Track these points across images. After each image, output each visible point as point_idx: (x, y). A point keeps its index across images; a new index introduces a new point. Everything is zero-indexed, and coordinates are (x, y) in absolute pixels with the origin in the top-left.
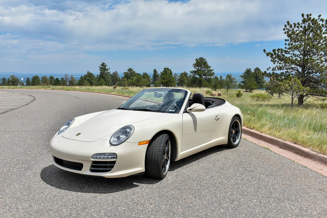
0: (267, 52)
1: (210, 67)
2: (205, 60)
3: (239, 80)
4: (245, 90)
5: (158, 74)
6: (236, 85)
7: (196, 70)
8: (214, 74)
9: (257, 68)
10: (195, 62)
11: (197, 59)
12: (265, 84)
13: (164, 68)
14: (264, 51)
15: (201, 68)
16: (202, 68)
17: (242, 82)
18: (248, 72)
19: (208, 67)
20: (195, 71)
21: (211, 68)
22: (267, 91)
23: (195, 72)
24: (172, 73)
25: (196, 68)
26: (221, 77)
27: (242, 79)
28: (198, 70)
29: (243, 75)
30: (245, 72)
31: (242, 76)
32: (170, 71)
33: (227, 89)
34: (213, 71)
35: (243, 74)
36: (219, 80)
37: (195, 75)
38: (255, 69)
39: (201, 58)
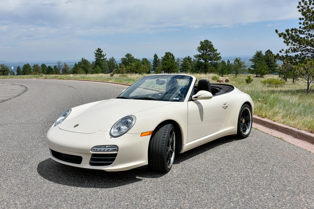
0: (280, 32)
1: (216, 50)
2: (211, 42)
3: (249, 64)
4: (256, 75)
5: (159, 60)
6: (245, 70)
7: (201, 54)
8: (221, 58)
9: (269, 50)
10: (200, 45)
11: (201, 41)
12: (278, 68)
13: (166, 53)
14: (277, 31)
15: (206, 51)
16: (208, 52)
17: (252, 66)
18: (259, 54)
19: (214, 50)
20: (200, 55)
21: (218, 52)
22: (280, 76)
23: (200, 56)
24: (174, 57)
25: (201, 52)
26: (229, 61)
27: (251, 63)
28: (203, 54)
29: (253, 58)
30: (255, 56)
31: (251, 60)
32: (172, 55)
33: (235, 75)
34: (220, 55)
35: (253, 57)
36: (227, 64)
37: (199, 59)
38: (266, 52)
39: (206, 40)
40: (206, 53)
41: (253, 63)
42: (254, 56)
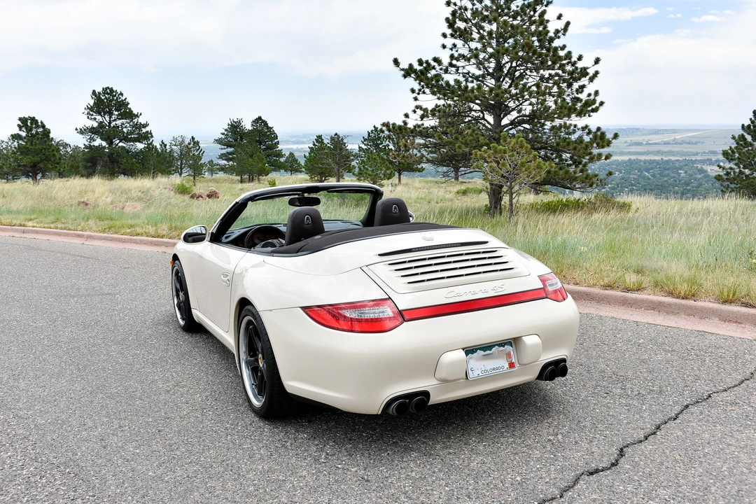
0: (404, 65)
1: (137, 116)
2: (122, 94)
3: (212, 151)
7: (95, 125)
8: (152, 137)
9: (260, 118)
10: (92, 102)
11: (94, 91)
14: (396, 62)
15: (110, 118)
16: (115, 120)
17: (222, 157)
19: (130, 115)
20: (93, 128)
21: (142, 120)
23: (93, 131)
24: (49, 133)
25: (95, 119)
26: (163, 145)
27: (219, 150)
28: (101, 124)
29: (223, 137)
30: (226, 130)
31: (219, 141)
33: (192, 178)
34: (148, 129)
35: (223, 134)
37: (92, 139)
38: (253, 122)
39: (108, 88)
40: (110, 123)
41: (223, 147)
42: (224, 131)
